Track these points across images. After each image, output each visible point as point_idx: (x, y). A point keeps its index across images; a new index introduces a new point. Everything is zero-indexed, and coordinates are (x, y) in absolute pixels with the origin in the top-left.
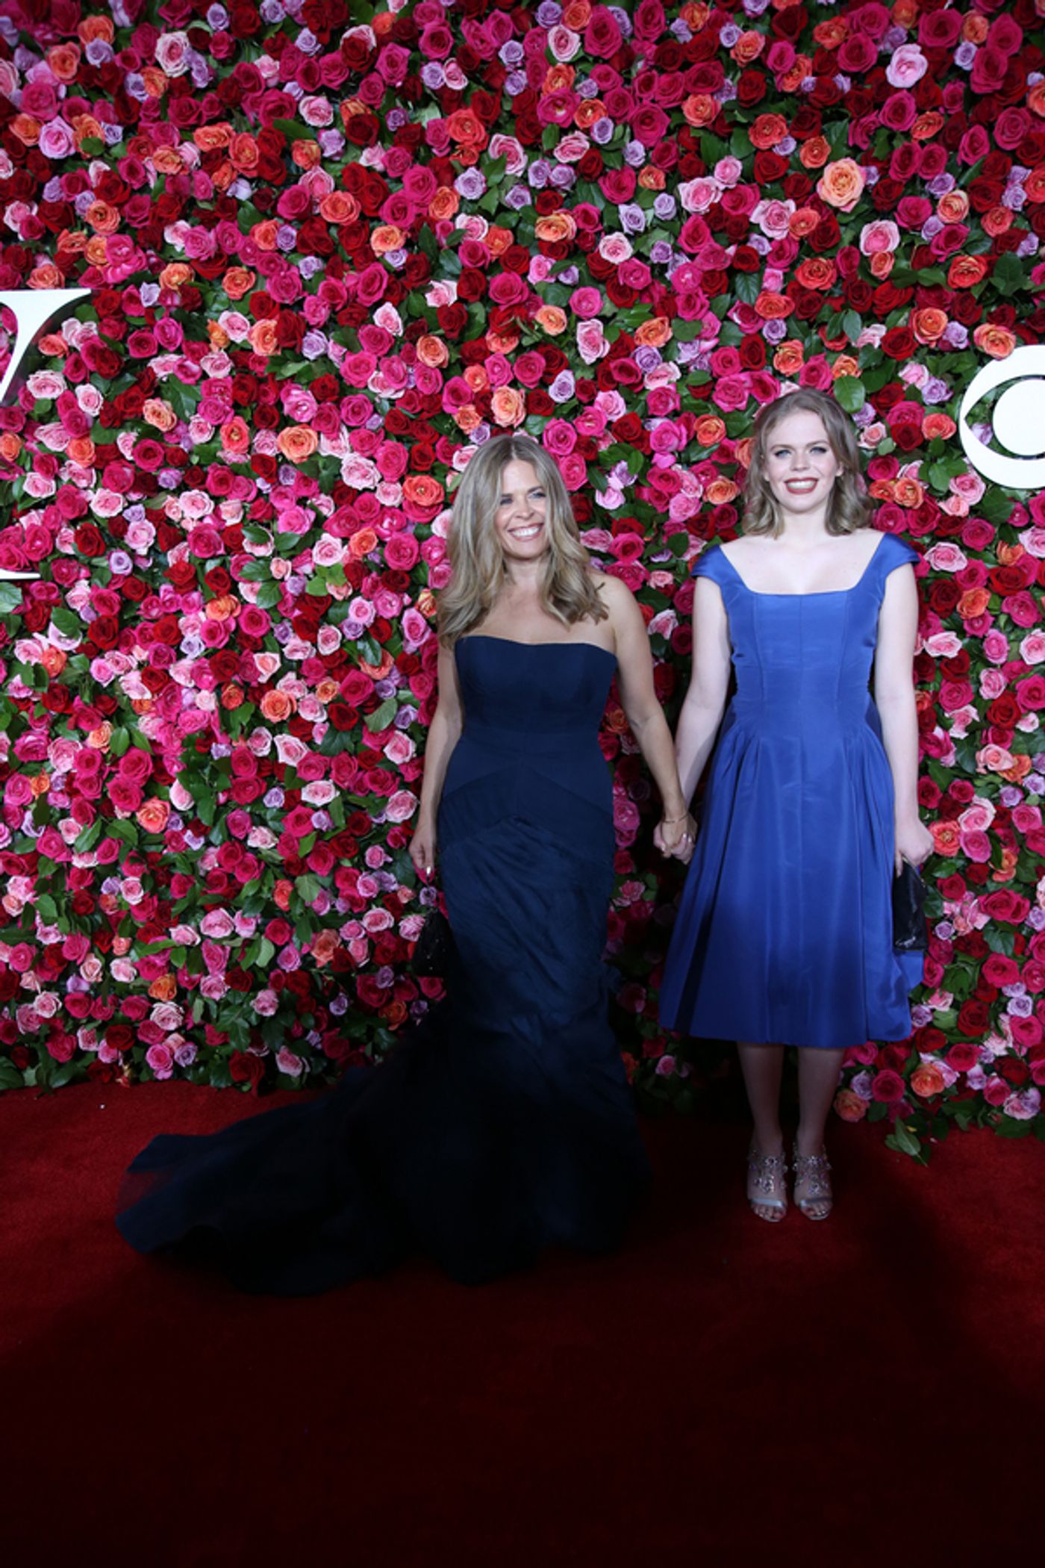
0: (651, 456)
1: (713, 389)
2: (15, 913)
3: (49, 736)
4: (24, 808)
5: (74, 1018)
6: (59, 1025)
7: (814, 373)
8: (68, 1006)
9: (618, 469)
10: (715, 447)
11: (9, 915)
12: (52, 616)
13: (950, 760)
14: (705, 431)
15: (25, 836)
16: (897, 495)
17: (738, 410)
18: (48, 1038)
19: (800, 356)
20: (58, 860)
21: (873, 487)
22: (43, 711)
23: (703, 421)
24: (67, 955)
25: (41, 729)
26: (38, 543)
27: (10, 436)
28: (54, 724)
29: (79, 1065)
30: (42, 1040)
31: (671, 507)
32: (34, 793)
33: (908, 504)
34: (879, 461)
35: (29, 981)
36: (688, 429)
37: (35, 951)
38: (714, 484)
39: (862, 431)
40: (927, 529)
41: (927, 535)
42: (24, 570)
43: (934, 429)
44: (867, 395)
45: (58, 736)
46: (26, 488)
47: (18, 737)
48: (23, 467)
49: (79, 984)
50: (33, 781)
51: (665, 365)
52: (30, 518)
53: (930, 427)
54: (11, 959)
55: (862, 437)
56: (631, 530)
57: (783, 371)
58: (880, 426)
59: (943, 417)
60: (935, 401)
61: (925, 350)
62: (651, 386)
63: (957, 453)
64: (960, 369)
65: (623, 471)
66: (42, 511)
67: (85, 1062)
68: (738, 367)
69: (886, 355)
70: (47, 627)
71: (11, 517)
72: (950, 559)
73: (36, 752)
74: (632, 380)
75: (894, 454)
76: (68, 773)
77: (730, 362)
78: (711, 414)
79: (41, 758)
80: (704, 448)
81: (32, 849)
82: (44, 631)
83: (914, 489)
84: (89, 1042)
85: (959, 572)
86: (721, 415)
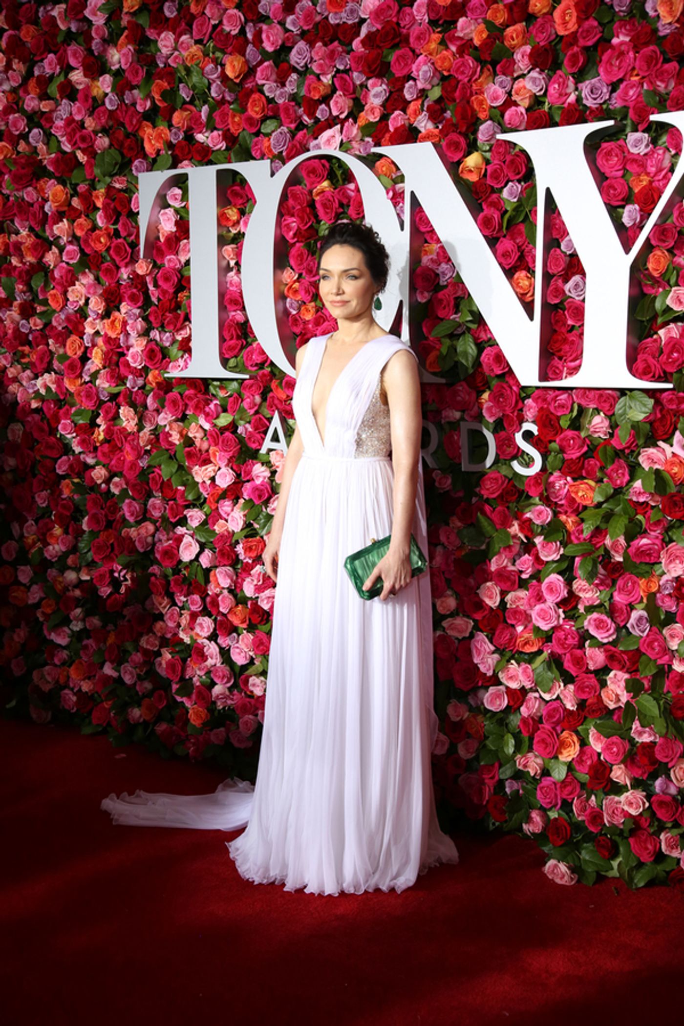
2: (612, 706)
3: (663, 540)
4: (631, 607)
5: (658, 820)
6: (645, 824)
8: (653, 807)
11: (606, 707)
12: (679, 426)
15: (629, 633)
18: (633, 832)
20: (660, 662)
22: (660, 516)
24: (659, 756)
25: (657, 532)
26: (675, 355)
27: (658, 253)
28: (667, 530)
29: (659, 868)
30: (626, 834)
32: (642, 594)
35: (619, 774)
37: (628, 747)
42: (659, 380)
45: (671, 541)
46: (668, 302)
47: (632, 540)
48: (668, 282)
49: (667, 787)
50: (642, 582)
52: (669, 331)
54: (603, 749)
66: (680, 324)
67: (668, 866)
70: (673, 434)
71: (651, 329)
73: (650, 555)
76: (679, 577)
79: (653, 560)
81: (636, 647)
82: (668, 440)
84: (671, 847)
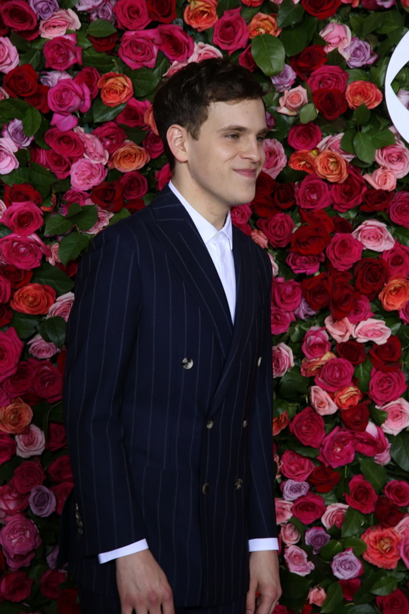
0: (49, 115)
1: (119, 42)
7: (229, 30)
9: (11, 129)
10: (122, 107)
13: (385, 458)
14: (111, 91)
16: (320, 169)
17: (147, 67)
19: (214, 13)
21: (292, 158)
23: (107, 78)
31: (73, 173)
33: (331, 178)
34: (300, 129)
36: (90, 87)
38: (122, 150)
39: (282, 94)
40: (352, 203)
41: (353, 210)
43: (358, 98)
44: (286, 56)
51: (62, 12)
53: (355, 93)
55: (281, 101)
56: (26, 199)
57: (194, 26)
58: (302, 91)
59: (368, 84)
60: (358, 64)
61: (348, 9)
62: (49, 35)
63: (384, 123)
64: (386, 30)
65: (16, 130)
68: (146, 20)
69: (306, 12)
72: (378, 238)
74: (26, 27)
75: (316, 121)
77: (137, 12)
78: (116, 70)
80: (109, 108)
83: (337, 162)
85: (387, 251)
86: (127, 72)
